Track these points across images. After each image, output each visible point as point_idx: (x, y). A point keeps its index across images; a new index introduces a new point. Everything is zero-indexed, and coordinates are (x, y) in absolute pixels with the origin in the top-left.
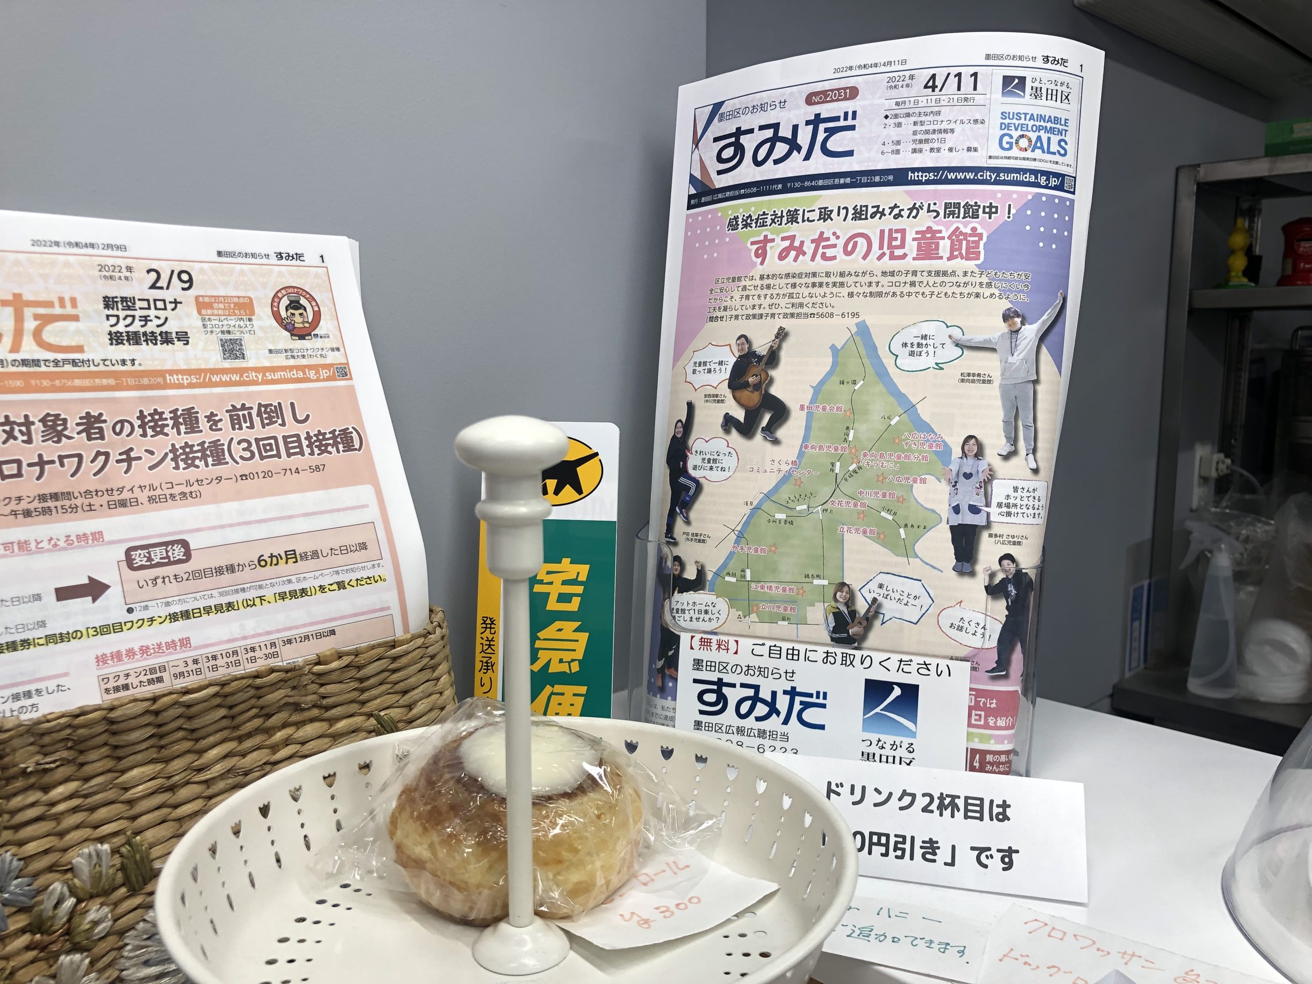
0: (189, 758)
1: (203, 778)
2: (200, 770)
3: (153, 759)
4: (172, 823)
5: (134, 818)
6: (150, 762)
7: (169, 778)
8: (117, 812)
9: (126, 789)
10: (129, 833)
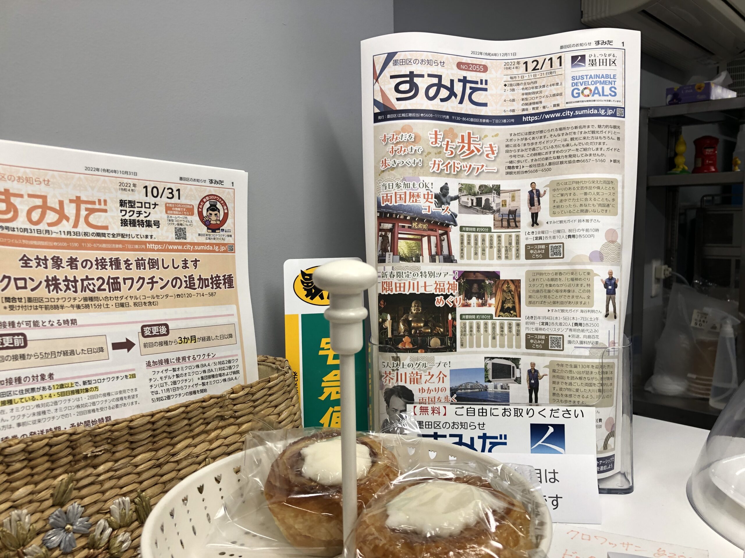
0: (168, 448)
1: (176, 459)
2: (173, 455)
3: (150, 449)
4: (161, 485)
5: (141, 483)
6: (148, 451)
7: (158, 459)
8: (133, 479)
9: (137, 466)
10: (139, 491)
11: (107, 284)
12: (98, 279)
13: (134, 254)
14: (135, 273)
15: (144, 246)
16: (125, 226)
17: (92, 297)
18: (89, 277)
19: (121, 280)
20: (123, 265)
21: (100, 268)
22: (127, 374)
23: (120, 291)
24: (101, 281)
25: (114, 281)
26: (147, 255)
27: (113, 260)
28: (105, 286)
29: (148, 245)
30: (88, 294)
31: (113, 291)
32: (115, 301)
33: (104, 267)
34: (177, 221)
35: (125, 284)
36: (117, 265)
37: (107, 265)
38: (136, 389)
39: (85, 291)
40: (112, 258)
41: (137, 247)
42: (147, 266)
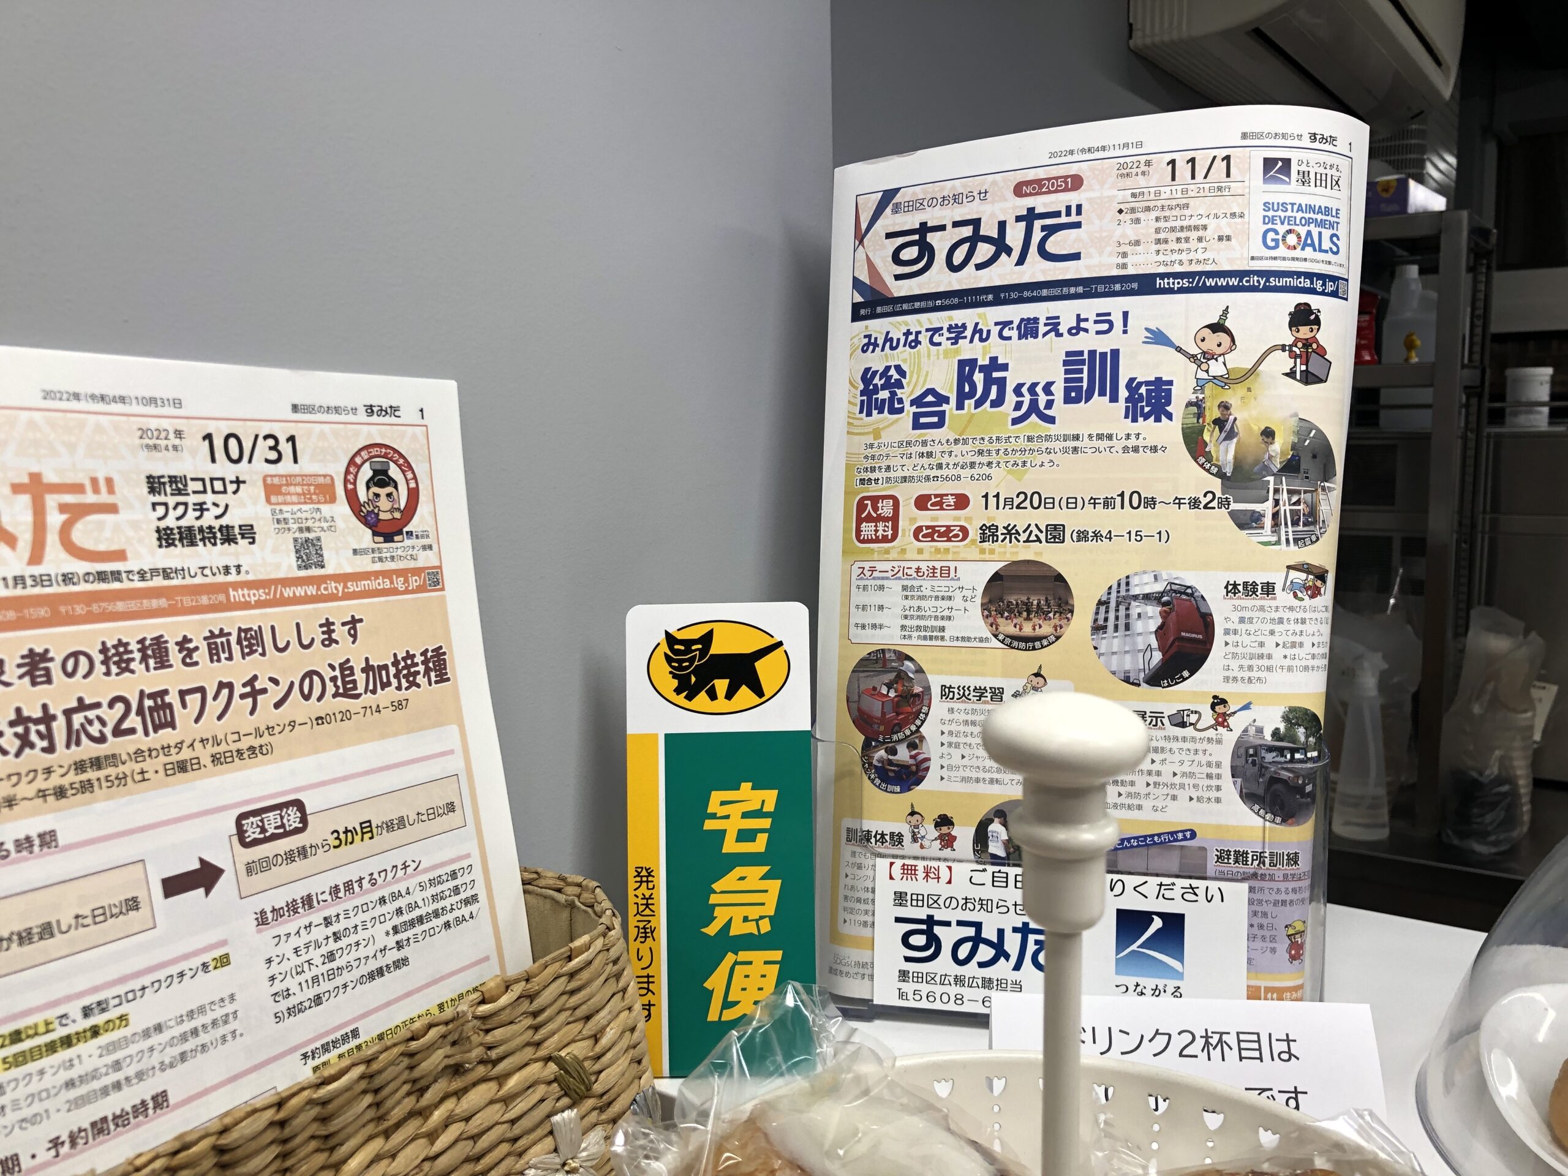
11: (138, 714)
12: (111, 705)
13: (199, 621)
14: (207, 673)
15: (222, 597)
16: (169, 545)
17: (98, 759)
18: (87, 701)
19: (173, 698)
20: (175, 656)
21: (114, 669)
22: (207, 957)
23: (174, 727)
24: (120, 707)
25: (155, 702)
26: (233, 621)
27: (148, 643)
28: (133, 721)
29: (232, 593)
30: (87, 749)
31: (155, 731)
32: (162, 759)
33: (125, 667)
34: (296, 521)
35: (184, 705)
36: (161, 657)
37: (133, 660)
38: (232, 997)
39: (78, 744)
40: (144, 639)
41: (204, 600)
42: (236, 649)
